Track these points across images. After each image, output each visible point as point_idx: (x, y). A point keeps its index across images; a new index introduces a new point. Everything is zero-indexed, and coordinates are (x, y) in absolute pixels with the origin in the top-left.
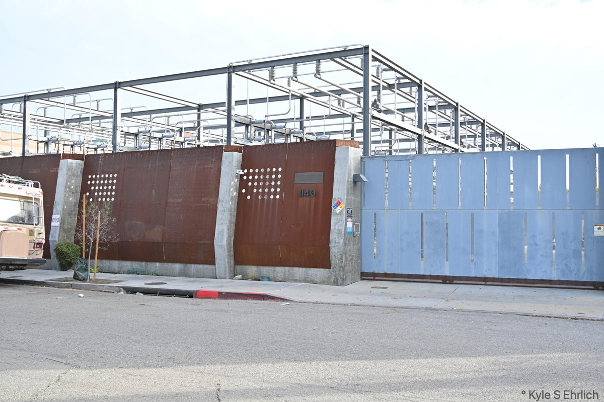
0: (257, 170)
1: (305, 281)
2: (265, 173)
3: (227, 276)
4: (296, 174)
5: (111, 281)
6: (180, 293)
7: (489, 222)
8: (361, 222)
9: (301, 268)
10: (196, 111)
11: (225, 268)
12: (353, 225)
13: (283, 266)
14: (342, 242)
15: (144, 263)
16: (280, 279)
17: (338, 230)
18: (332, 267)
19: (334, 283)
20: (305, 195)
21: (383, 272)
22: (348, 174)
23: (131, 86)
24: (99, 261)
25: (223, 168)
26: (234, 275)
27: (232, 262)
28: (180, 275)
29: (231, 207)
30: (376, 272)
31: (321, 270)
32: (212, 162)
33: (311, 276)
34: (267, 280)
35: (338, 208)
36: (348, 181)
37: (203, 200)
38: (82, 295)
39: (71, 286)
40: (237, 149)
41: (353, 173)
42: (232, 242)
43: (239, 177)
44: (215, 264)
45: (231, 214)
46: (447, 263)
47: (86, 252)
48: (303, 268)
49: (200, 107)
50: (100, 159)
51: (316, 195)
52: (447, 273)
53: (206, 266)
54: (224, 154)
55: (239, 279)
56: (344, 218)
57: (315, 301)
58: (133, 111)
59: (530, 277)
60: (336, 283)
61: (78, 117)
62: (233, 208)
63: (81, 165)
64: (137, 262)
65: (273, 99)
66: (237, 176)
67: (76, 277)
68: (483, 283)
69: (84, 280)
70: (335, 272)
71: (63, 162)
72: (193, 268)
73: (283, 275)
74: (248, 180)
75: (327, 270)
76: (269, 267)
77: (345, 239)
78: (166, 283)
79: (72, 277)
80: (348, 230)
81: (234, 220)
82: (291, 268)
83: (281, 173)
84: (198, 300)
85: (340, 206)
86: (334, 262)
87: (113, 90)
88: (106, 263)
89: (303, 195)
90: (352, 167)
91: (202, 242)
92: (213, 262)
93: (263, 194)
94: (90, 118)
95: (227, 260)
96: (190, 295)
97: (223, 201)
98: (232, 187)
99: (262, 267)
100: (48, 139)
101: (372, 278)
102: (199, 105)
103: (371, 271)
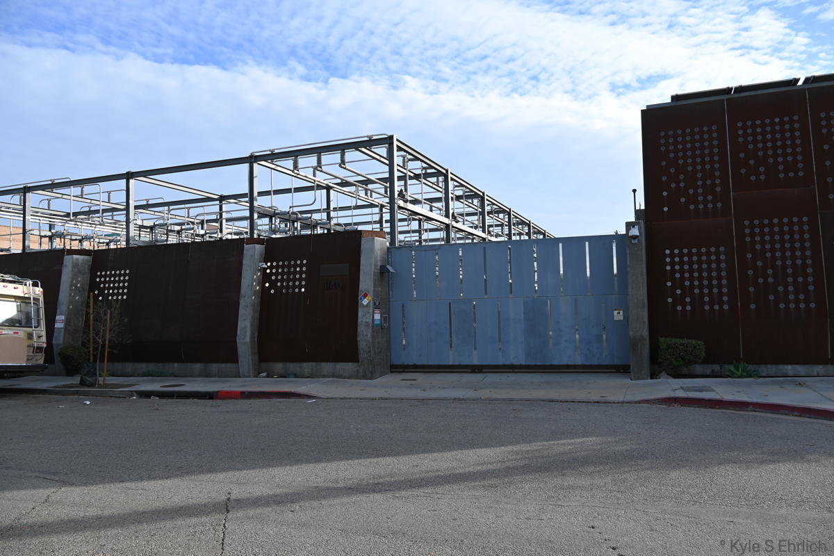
0: (281, 263)
1: (333, 376)
2: (289, 266)
3: (251, 374)
4: (322, 266)
5: (124, 385)
6: (199, 395)
7: (515, 309)
8: (389, 314)
9: (329, 363)
10: (218, 202)
11: (249, 367)
12: (381, 317)
13: (309, 361)
14: (369, 335)
15: (160, 365)
16: (307, 375)
17: (366, 322)
18: (360, 360)
19: (363, 376)
20: (331, 287)
21: (412, 364)
22: (375, 265)
23: (145, 177)
24: (110, 364)
25: (244, 262)
26: (258, 373)
27: (257, 360)
28: (200, 375)
29: (254, 302)
30: (406, 364)
31: (350, 364)
32: (233, 256)
33: (339, 370)
34: (293, 376)
35: (365, 299)
36: (374, 272)
37: (224, 295)
38: (88, 403)
39: (77, 393)
40: (259, 241)
41: (379, 264)
42: (256, 339)
43: (262, 271)
44: (237, 362)
45: (253, 309)
46: (475, 353)
47: (94, 355)
48: (331, 363)
49: (222, 199)
50: (110, 255)
51: (343, 288)
52: (476, 362)
53: (229, 365)
54: (246, 247)
55: (263, 377)
56: (371, 310)
57: (342, 397)
58: (149, 203)
59: (555, 363)
60: (365, 377)
61: (87, 209)
62: (256, 302)
63: (88, 261)
64: (153, 364)
65: (298, 190)
66: (259, 270)
67: (83, 383)
68: (512, 370)
69: (92, 385)
70: (364, 365)
71: (67, 258)
72: (214, 367)
73: (310, 370)
74: (271, 274)
75: (355, 364)
76: (295, 363)
77: (373, 331)
78: (185, 385)
79: (79, 383)
80: (376, 323)
81: (257, 315)
82: (318, 363)
83: (306, 265)
84: (219, 401)
85: (367, 298)
86: (363, 355)
87: (125, 180)
88: (118, 366)
89: (329, 288)
90: (379, 258)
91: (224, 340)
92: (234, 358)
93: (288, 287)
94: (101, 211)
95: (250, 357)
96: (210, 396)
97: (245, 296)
98: (255, 281)
99: (288, 364)
100: (53, 233)
101: (401, 370)
102: (221, 196)
103: (400, 363)
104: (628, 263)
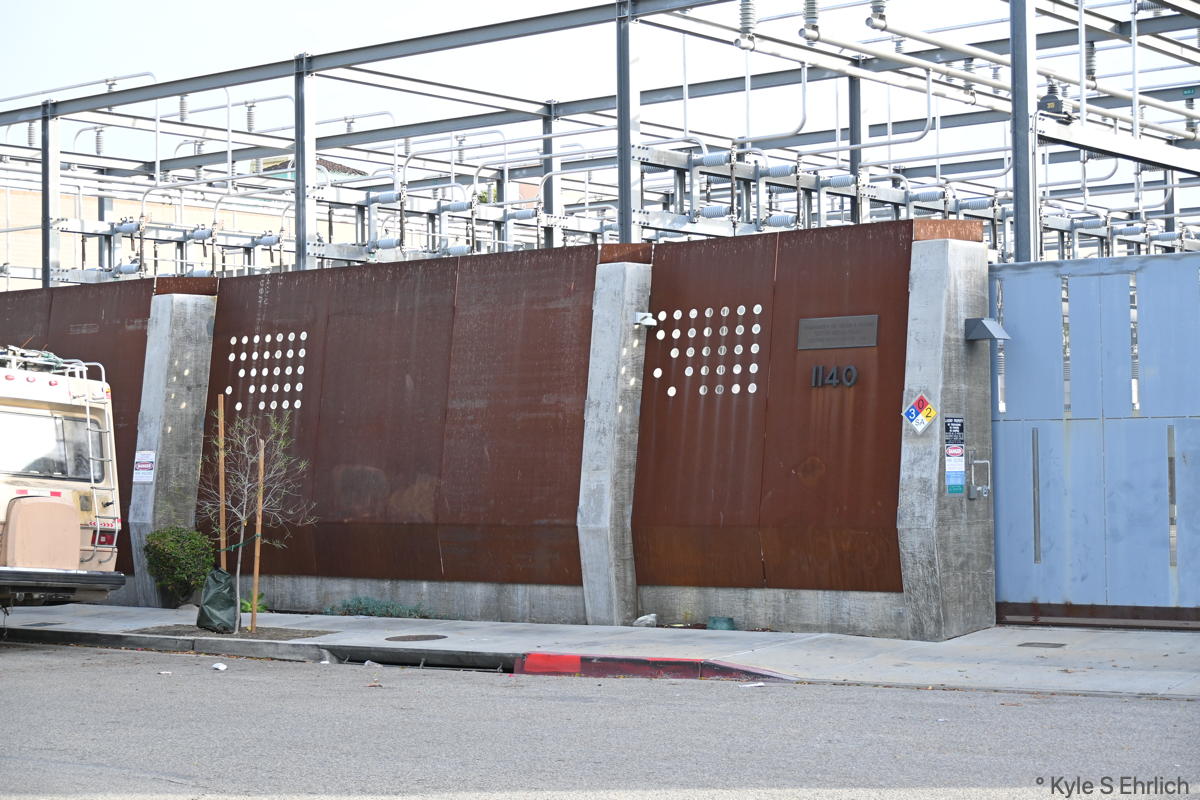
1: (833, 628)
2: (716, 322)
3: (616, 618)
4: (803, 322)
5: (299, 632)
6: (479, 663)
8: (994, 458)
9: (821, 592)
10: (539, 122)
11: (610, 596)
12: (968, 466)
13: (770, 586)
14: (931, 515)
15: (387, 585)
16: (763, 624)
17: (922, 480)
18: (905, 587)
19: (914, 632)
20: (827, 381)
21: (1060, 601)
22: (948, 319)
23: (349, 67)
24: (266, 579)
25: (597, 310)
26: (633, 613)
27: (630, 578)
28: (486, 616)
29: (622, 422)
30: (1042, 601)
31: (878, 595)
32: (568, 294)
33: (849, 614)
34: (725, 625)
35: (920, 417)
36: (947, 339)
37: (544, 401)
38: (222, 667)
39: (192, 646)
40: (638, 254)
41: (963, 315)
42: (628, 521)
43: (644, 334)
44: (581, 585)
45: (621, 440)
47: (228, 553)
48: (827, 592)
49: (550, 112)
50: (261, 291)
51: (860, 383)
53: (557, 590)
54: (601, 268)
55: (648, 626)
56: (936, 445)
58: (356, 128)
60: (918, 633)
61: (191, 152)
62: (628, 422)
63: (209, 309)
64: (368, 581)
65: (763, 80)
66: (637, 333)
67: (204, 624)
69: (226, 630)
70: (916, 601)
71: (158, 301)
72: (521, 594)
73: (770, 611)
74: (669, 342)
75: (894, 596)
76: (732, 590)
77: (941, 506)
78: (445, 637)
79: (195, 623)
80: (951, 481)
81: (631, 457)
82: (794, 592)
83: (760, 319)
85: (925, 412)
86: (911, 572)
88: (284, 586)
89: (823, 384)
90: (961, 300)
91: (544, 521)
92: (575, 580)
93: (712, 381)
94: (230, 154)
95: (612, 572)
96: (506, 665)
97: (598, 405)
98: (625, 363)
99: (712, 591)
100: (112, 225)
101: (1030, 619)
102: (548, 106)
103: (1027, 599)
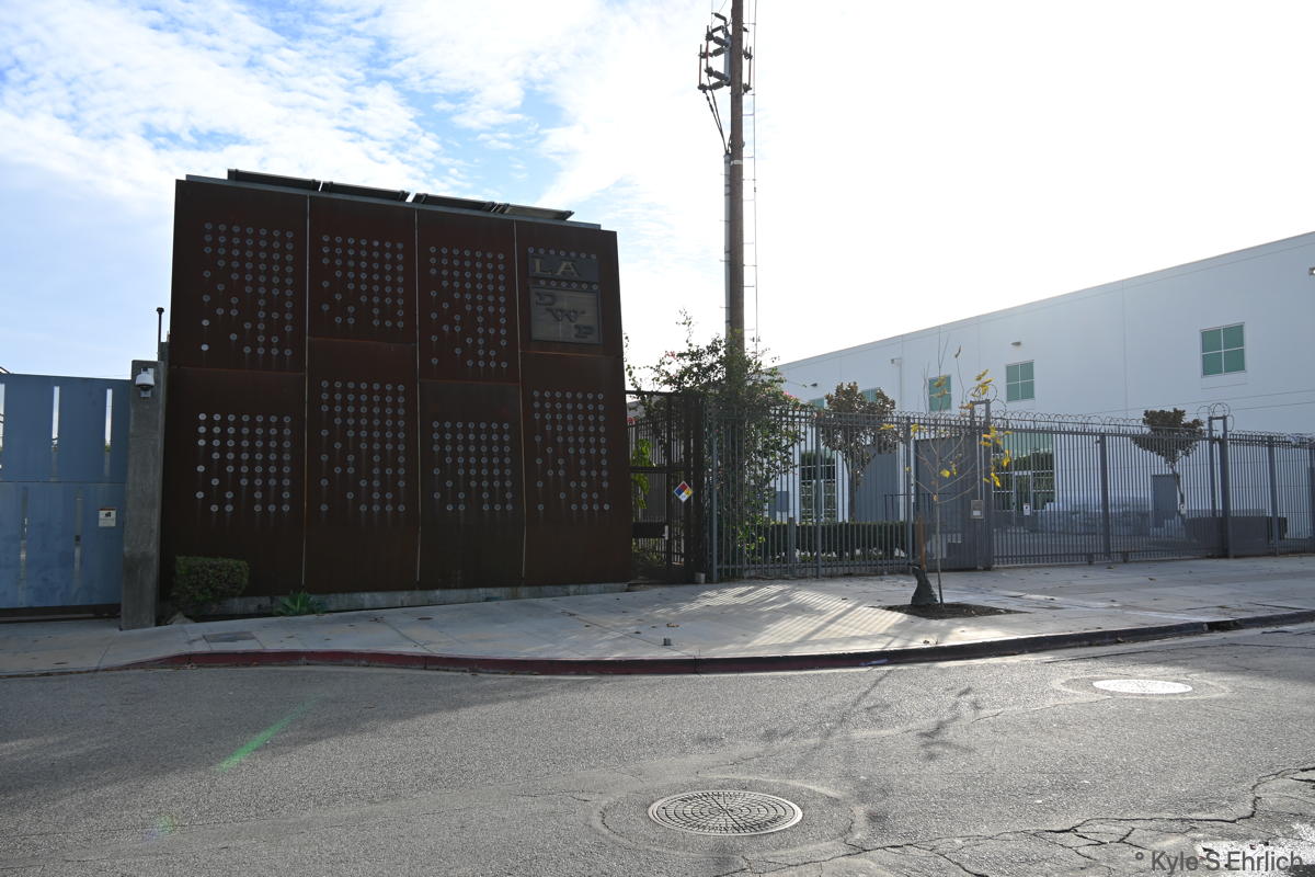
104: (131, 430)
